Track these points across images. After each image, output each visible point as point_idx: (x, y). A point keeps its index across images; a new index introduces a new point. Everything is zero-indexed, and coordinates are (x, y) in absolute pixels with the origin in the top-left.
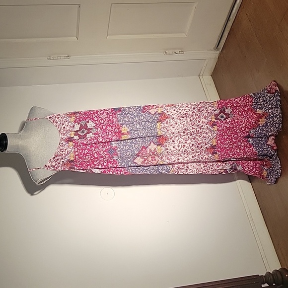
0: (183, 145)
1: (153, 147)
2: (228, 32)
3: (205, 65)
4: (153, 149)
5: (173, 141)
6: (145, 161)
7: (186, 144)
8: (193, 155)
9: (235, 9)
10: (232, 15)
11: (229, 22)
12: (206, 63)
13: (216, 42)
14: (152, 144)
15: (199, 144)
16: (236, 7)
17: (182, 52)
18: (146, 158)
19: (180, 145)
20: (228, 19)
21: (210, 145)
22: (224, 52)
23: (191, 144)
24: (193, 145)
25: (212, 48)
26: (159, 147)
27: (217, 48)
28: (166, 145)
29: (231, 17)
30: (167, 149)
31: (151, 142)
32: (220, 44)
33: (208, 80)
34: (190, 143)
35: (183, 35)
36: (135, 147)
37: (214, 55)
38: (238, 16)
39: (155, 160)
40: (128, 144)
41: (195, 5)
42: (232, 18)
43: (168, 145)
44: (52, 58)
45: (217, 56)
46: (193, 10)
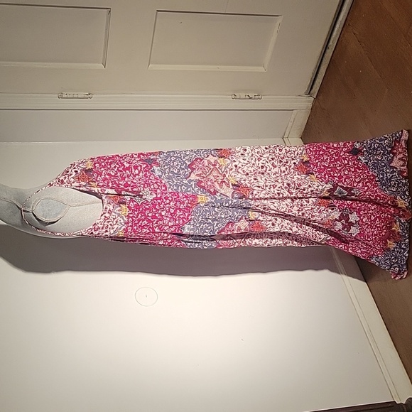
3: (292, 120)
9: (336, 29)
10: (332, 39)
11: (328, 51)
12: (293, 116)
13: (308, 82)
16: (337, 26)
17: (258, 97)
20: (326, 47)
22: (321, 98)
25: (303, 93)
27: (309, 93)
29: (331, 43)
32: (315, 85)
35: (261, 69)
37: (306, 103)
38: (340, 40)
41: (279, 20)
42: (333, 44)
44: (64, 96)
45: (310, 106)
46: (276, 29)
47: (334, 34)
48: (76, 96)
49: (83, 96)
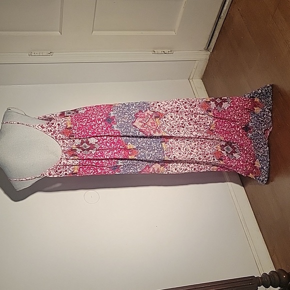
2: (219, 30)
3: (195, 67)
9: (226, 5)
10: (223, 12)
11: (220, 20)
12: (196, 65)
13: (206, 41)
17: (171, 52)
20: (219, 17)
22: (215, 52)
25: (203, 49)
27: (207, 49)
29: (222, 15)
32: (211, 43)
33: (198, 84)
35: (173, 33)
37: (204, 56)
38: (229, 12)
42: (223, 15)
44: (33, 54)
45: (208, 57)
46: (183, 6)
47: (225, 8)
48: (41, 54)
49: (46, 54)
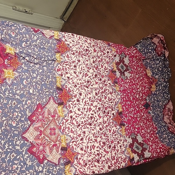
0: (89, 107)
1: (52, 106)
4: (52, 110)
5: (78, 101)
6: (41, 135)
7: (92, 107)
8: (101, 126)
14: (52, 101)
15: (106, 108)
18: (42, 129)
19: (86, 107)
21: (116, 110)
23: (98, 107)
24: (99, 109)
26: (60, 108)
28: (69, 105)
30: (71, 112)
31: (50, 98)
34: (96, 106)
36: (26, 104)
39: (55, 134)
40: (17, 97)
43: (71, 106)
